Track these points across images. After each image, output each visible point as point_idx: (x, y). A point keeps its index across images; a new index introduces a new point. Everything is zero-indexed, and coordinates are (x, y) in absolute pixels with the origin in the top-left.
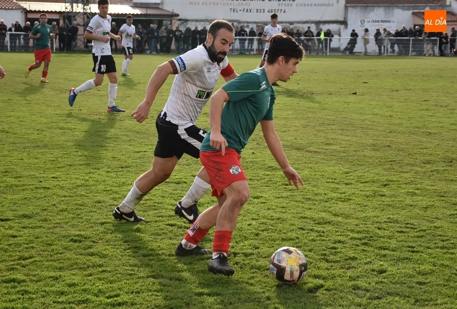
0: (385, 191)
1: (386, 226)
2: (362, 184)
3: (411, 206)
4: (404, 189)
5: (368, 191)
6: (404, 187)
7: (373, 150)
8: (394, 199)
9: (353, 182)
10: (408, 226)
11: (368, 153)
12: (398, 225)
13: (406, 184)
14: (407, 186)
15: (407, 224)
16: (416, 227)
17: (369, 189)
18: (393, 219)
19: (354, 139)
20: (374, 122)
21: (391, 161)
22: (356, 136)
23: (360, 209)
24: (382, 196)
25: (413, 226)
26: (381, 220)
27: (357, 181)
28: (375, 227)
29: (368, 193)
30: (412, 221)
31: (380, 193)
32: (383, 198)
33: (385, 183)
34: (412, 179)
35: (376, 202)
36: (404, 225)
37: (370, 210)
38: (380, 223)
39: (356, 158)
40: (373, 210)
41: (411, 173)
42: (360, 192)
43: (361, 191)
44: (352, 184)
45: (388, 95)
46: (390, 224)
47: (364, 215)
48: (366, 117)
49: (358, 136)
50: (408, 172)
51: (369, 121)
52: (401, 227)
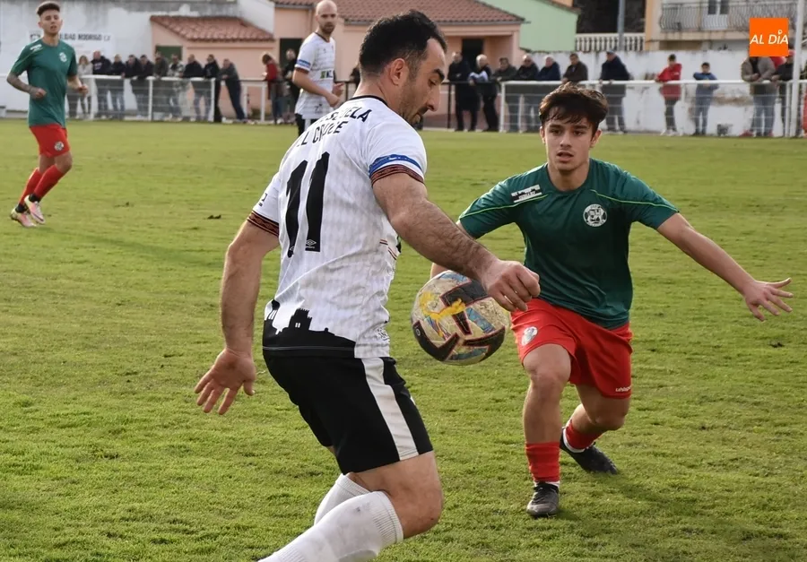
0: (118, 445)
1: (127, 528)
2: (64, 431)
3: (181, 479)
4: (160, 439)
5: (78, 446)
6: (161, 434)
7: (84, 349)
8: (139, 464)
9: (41, 425)
10: (177, 526)
11: (70, 355)
12: (153, 525)
13: (165, 427)
14: (167, 431)
15: (174, 522)
16: (194, 528)
17: (80, 440)
18: (140, 512)
19: (34, 322)
20: (80, 279)
21: (128, 374)
22: (39, 316)
23: (63, 490)
24: (112, 457)
25: (188, 527)
26: (114, 514)
27: (51, 424)
28: (102, 533)
29: (79, 452)
30: (184, 515)
31: (108, 451)
32: (115, 463)
33: (116, 427)
34: (177, 415)
35: (100, 471)
36: (167, 526)
37: (87, 493)
38: (112, 521)
39: (45, 367)
40: (93, 491)
41: (175, 402)
42: (59, 449)
43: (61, 446)
44: (38, 429)
45: (107, 216)
46: (135, 524)
47: (74, 503)
48: (62, 268)
49: (45, 316)
50: (167, 399)
51: (69, 278)
52: (160, 531)
